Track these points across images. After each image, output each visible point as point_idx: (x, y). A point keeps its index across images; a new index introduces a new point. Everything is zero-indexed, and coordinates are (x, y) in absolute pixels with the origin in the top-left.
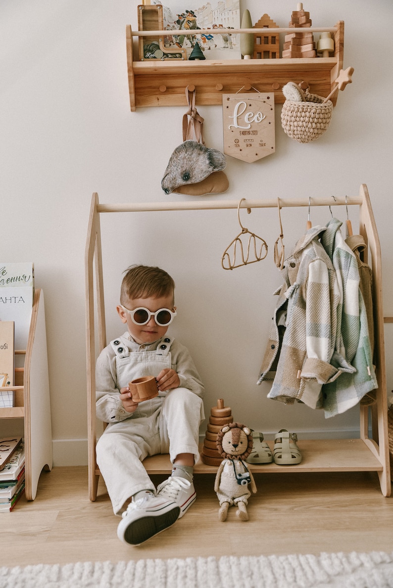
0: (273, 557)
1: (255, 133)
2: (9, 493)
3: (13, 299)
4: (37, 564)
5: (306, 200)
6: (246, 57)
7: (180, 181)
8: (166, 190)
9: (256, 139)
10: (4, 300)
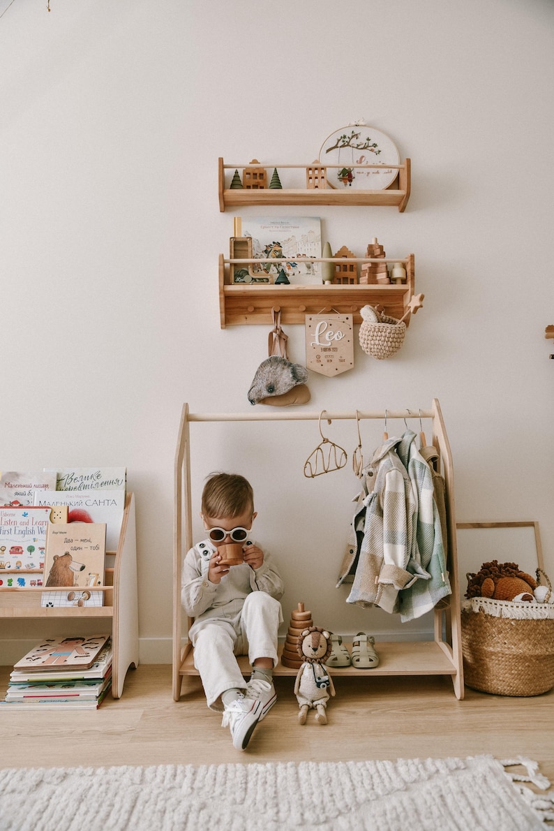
0: (351, 763)
1: (335, 349)
2: (96, 690)
3: (106, 502)
4: (121, 765)
5: (383, 413)
6: (327, 282)
7: (265, 393)
8: (252, 401)
9: (336, 356)
10: (97, 503)
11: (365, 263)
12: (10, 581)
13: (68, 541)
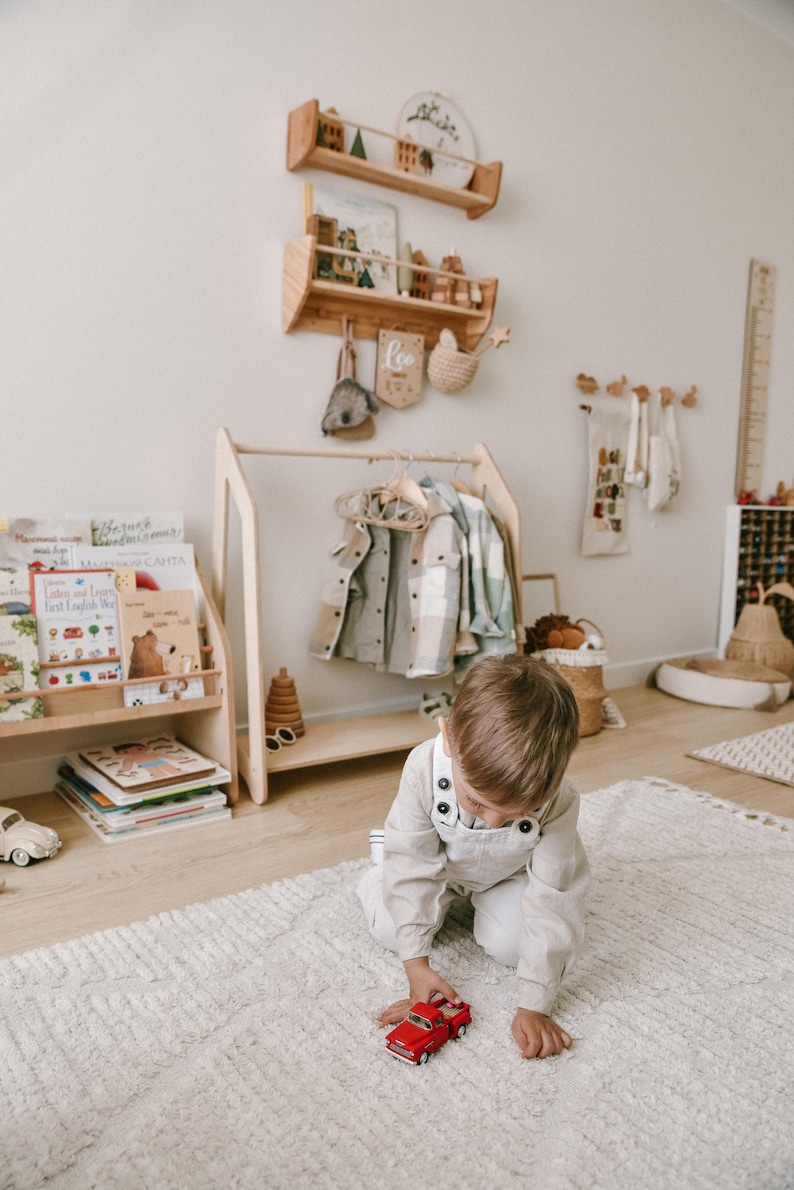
1: (405, 376)
3: (172, 561)
5: (447, 454)
6: (405, 294)
7: (340, 423)
8: (326, 432)
9: (405, 382)
10: (161, 562)
11: (441, 276)
12: (69, 678)
13: (149, 615)
